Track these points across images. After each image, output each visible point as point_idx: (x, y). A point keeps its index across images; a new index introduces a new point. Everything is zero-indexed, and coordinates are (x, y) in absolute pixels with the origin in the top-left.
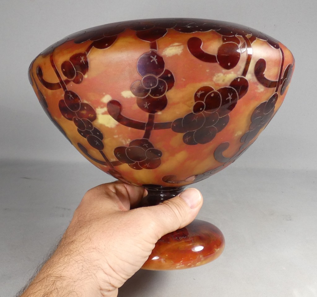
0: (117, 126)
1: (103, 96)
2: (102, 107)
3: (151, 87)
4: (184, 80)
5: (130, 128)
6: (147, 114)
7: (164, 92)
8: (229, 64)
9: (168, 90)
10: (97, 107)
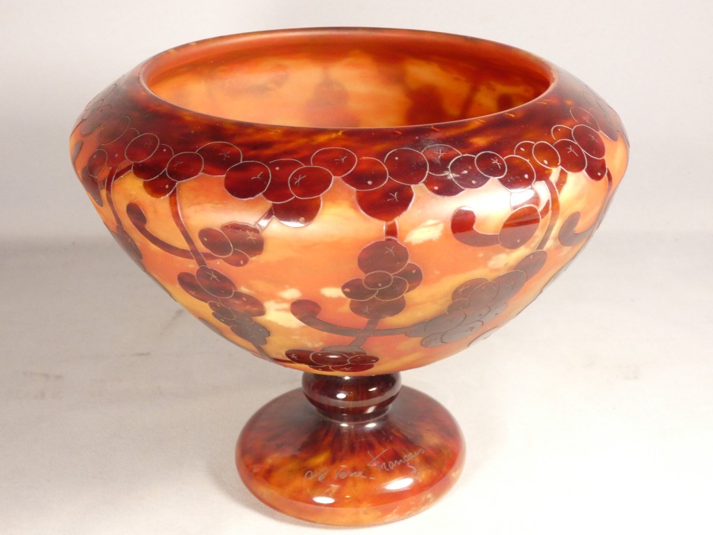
0: (303, 327)
1: (284, 289)
2: (278, 303)
3: (379, 287)
4: (438, 273)
5: (326, 333)
6: (366, 320)
7: (401, 293)
8: (518, 241)
9: (408, 291)
10: (269, 300)
